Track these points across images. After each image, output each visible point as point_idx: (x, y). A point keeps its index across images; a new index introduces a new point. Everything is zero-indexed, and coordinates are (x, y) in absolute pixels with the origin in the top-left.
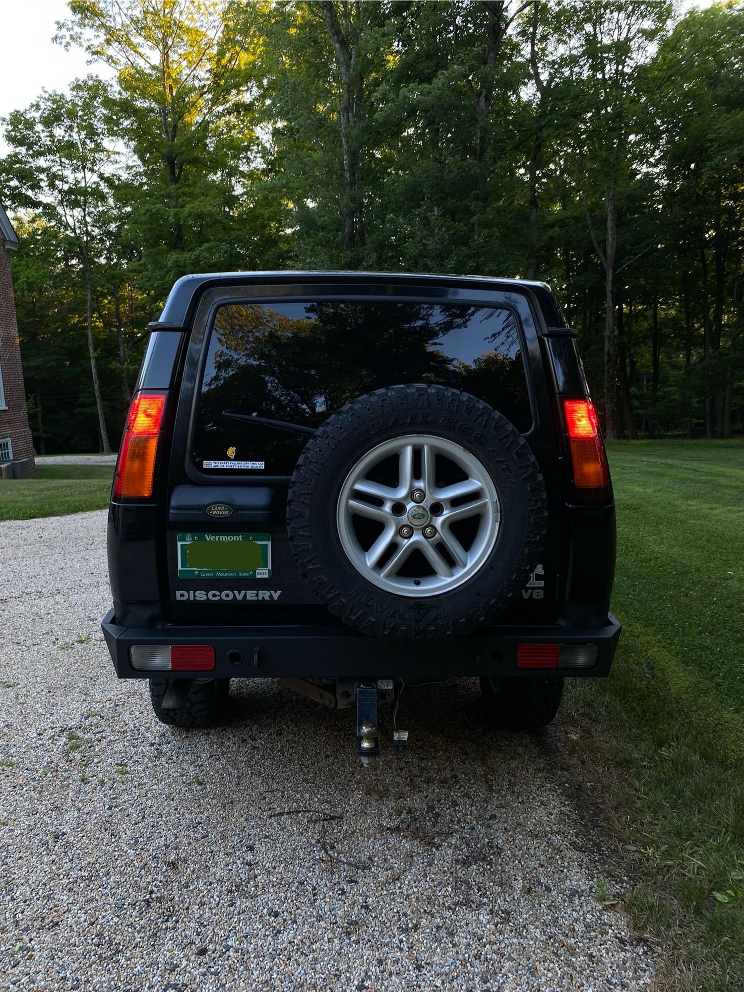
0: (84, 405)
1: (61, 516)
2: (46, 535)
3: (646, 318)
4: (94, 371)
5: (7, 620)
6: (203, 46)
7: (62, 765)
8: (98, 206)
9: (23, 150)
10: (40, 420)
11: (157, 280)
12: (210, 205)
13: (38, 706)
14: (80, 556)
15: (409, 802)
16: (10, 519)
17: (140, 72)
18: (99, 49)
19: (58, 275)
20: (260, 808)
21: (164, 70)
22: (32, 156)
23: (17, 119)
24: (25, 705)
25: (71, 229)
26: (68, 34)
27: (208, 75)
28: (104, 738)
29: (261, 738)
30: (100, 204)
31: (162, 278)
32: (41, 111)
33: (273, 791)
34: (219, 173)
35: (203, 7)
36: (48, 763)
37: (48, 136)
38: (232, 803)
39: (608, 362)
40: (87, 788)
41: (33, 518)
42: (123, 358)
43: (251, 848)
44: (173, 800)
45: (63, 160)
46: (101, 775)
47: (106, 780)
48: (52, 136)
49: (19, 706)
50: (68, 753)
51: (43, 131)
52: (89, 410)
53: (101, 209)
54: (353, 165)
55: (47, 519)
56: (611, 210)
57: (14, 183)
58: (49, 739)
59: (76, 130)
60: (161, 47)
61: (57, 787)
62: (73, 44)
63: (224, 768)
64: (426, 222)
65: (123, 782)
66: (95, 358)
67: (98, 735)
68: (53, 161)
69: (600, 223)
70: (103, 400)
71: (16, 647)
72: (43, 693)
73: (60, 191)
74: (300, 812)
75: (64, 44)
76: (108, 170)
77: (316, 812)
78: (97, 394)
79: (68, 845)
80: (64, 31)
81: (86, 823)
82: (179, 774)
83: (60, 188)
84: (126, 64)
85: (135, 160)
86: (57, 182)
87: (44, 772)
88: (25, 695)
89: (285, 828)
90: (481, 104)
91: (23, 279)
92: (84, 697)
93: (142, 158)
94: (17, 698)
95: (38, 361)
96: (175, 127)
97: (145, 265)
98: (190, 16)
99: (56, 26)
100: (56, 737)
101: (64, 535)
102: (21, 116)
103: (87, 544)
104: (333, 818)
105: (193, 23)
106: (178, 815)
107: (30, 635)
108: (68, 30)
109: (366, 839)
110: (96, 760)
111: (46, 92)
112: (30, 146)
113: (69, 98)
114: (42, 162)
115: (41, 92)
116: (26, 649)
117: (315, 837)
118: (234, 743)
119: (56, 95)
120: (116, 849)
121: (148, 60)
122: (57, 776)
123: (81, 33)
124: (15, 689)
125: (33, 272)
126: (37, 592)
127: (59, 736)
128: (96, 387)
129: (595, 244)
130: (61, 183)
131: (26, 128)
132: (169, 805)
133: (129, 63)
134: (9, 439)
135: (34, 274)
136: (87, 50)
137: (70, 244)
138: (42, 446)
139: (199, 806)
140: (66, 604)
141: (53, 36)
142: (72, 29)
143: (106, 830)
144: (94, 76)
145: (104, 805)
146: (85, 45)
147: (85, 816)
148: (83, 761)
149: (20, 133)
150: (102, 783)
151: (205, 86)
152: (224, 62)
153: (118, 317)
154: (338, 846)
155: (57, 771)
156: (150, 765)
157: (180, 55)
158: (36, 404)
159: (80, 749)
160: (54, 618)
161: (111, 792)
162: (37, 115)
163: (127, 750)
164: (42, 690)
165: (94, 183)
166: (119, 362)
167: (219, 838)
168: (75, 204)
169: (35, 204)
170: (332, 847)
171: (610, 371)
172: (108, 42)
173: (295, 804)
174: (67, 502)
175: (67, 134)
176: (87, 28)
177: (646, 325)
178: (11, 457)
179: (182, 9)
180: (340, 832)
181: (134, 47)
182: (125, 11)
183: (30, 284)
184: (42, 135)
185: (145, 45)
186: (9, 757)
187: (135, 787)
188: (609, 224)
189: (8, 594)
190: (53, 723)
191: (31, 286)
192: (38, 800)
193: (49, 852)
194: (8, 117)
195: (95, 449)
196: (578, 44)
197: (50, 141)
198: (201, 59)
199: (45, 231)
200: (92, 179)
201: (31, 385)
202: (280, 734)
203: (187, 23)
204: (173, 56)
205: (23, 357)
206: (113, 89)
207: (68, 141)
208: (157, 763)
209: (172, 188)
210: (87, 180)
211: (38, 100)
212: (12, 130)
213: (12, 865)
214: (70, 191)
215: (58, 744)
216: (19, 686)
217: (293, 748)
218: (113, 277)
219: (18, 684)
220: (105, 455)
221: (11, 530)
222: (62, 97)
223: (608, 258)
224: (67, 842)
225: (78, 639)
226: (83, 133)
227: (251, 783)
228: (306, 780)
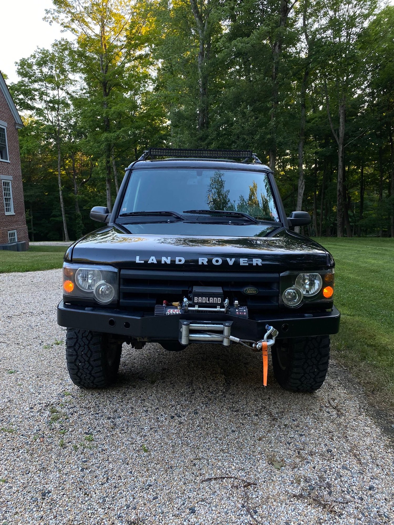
0: (55, 216)
1: (44, 270)
2: (35, 280)
3: (357, 173)
4: (61, 197)
5: (12, 329)
6: (122, 24)
7: (46, 433)
8: (65, 111)
9: (26, 79)
10: (32, 223)
11: (96, 148)
12: (125, 107)
13: (30, 387)
14: (55, 292)
15: (302, 472)
16: (15, 271)
17: (89, 37)
18: (68, 25)
19: (43, 146)
20: (193, 473)
21: (102, 36)
22: (31, 83)
23: (23, 63)
24: (22, 386)
25: (51, 121)
26: (51, 17)
27: (125, 39)
28: (76, 412)
29: (184, 416)
30: (65, 109)
31: (99, 147)
32: (36, 59)
33: (200, 459)
34: (129, 94)
35: (123, 3)
36: (37, 431)
37: (40, 72)
38: (171, 468)
39: (339, 195)
40: (65, 452)
41: (28, 271)
42: (76, 191)
43: (193, 511)
44: (128, 464)
45: (47, 85)
46: (74, 442)
47: (79, 446)
48: (41, 72)
49: (18, 387)
50: (51, 423)
51: (37, 69)
52: (57, 219)
53: (66, 112)
54: (204, 84)
55: (36, 272)
56: (342, 113)
57: (21, 97)
58: (38, 412)
59: (54, 69)
60: (100, 23)
61: (44, 450)
62: (54, 21)
63: (161, 438)
64: (244, 114)
65: (90, 448)
66: (62, 190)
67: (71, 410)
68: (42, 85)
69: (336, 120)
70: (66, 214)
71: (17, 346)
72: (34, 378)
73: (45, 101)
74: (224, 478)
75: (49, 22)
76: (71, 89)
77: (236, 479)
78: (62, 209)
79: (53, 503)
80: (49, 15)
81: (65, 483)
82: (130, 443)
83: (45, 99)
84: (81, 33)
85: (85, 85)
86: (44, 96)
87: (34, 437)
88: (22, 379)
89: (215, 492)
90: (276, 50)
91: (25, 147)
92: (60, 381)
93: (88, 84)
94: (16, 381)
95: (31, 193)
96: (107, 66)
97: (89, 140)
98: (116, 7)
99: (45, 12)
100: (43, 411)
101: (45, 281)
102: (26, 61)
103: (59, 286)
104: (249, 484)
105: (118, 11)
106: (133, 478)
107: (25, 339)
108: (52, 14)
109: (279, 504)
110: (70, 429)
111: (39, 49)
112: (30, 78)
113: (51, 52)
114: (36, 86)
115: (36, 48)
116: (23, 347)
117: (240, 501)
118: (166, 419)
119: (45, 50)
120: (89, 508)
121: (93, 30)
122: (43, 441)
123: (58, 16)
124: (16, 374)
125: (30, 144)
126: (30, 312)
127: (44, 410)
128: (62, 206)
129: (333, 131)
130: (46, 96)
131: (28, 67)
132: (126, 469)
133: (84, 32)
134: (16, 231)
135: (30, 145)
136: (61, 25)
137: (50, 129)
138: (33, 238)
139: (148, 470)
140: (48, 320)
141: (44, 17)
142: (54, 13)
143: (80, 489)
144: (65, 39)
145: (78, 467)
146: (61, 22)
147: (65, 476)
148: (62, 430)
149: (25, 70)
150: (76, 448)
151: (123, 45)
152: (134, 31)
153: (74, 170)
154: (260, 511)
155: (43, 437)
156: (108, 434)
157: (110, 28)
158: (30, 215)
159: (59, 420)
160: (40, 329)
161: (82, 456)
162: (34, 61)
163: (92, 421)
164: (33, 376)
165: (63, 97)
166: (74, 193)
167: (166, 499)
168: (53, 109)
169: (32, 108)
170: (256, 512)
171: (340, 200)
172: (73, 20)
173: (218, 471)
174: (47, 263)
175: (50, 71)
176: (61, 13)
177: (357, 177)
178: (16, 240)
179: (112, 3)
180: (258, 497)
181: (87, 24)
182: (82, 4)
183: (28, 150)
184: (37, 71)
185: (92, 23)
186: (10, 425)
187: (99, 452)
188: (341, 120)
189: (13, 313)
190: (40, 400)
191: (29, 151)
192: (30, 462)
193: (39, 508)
194: (19, 62)
195: (61, 239)
196: (325, 23)
197: (41, 75)
198: (122, 30)
199: (37, 122)
200: (62, 94)
201: (27, 205)
202: (197, 413)
203: (115, 11)
204: (107, 29)
205: (25, 190)
206: (75, 46)
207: (50, 75)
208: (114, 433)
209: (105, 98)
210: (60, 96)
211: (35, 53)
212: (21, 69)
213: (10, 520)
214: (51, 102)
215: (44, 416)
216: (18, 373)
217: (207, 424)
218: (72, 147)
219: (17, 371)
220: (66, 242)
221: (15, 277)
222: (47, 51)
223: (340, 139)
224: (52, 499)
225: (56, 342)
226: (58, 71)
227: (183, 451)
228: (222, 450)
